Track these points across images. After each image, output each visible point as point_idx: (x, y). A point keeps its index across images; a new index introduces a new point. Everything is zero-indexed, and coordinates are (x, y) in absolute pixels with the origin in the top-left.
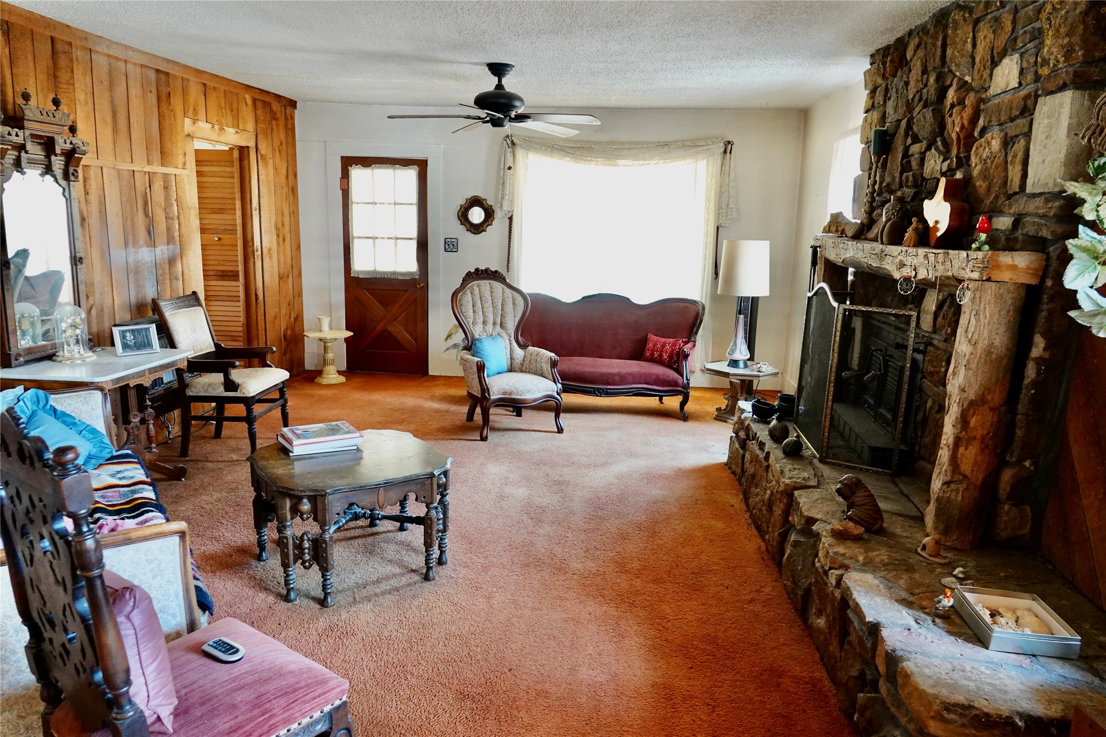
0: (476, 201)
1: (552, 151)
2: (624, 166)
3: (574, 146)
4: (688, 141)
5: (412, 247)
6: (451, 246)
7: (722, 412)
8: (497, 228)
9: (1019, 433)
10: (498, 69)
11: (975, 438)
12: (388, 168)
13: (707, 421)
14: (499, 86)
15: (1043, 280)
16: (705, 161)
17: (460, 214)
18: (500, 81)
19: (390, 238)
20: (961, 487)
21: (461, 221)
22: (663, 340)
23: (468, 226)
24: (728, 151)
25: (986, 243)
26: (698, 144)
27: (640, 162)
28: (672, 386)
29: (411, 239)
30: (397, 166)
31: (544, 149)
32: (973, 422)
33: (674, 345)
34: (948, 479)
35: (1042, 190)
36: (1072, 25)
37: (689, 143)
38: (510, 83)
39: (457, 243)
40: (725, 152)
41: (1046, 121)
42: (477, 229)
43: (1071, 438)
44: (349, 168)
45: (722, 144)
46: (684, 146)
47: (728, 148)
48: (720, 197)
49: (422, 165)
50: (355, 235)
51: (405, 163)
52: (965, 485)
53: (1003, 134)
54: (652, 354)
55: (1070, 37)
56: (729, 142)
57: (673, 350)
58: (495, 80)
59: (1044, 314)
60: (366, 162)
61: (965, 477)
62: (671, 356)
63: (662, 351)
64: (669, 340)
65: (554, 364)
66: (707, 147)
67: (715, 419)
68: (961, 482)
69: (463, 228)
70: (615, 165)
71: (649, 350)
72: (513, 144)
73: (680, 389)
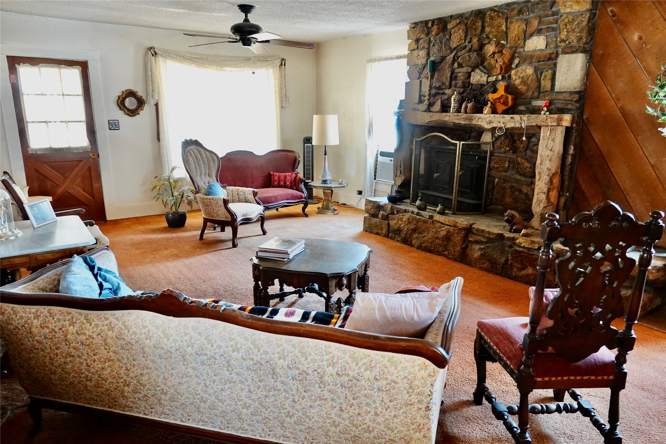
0: (131, 94)
1: (184, 60)
2: (230, 71)
3: (196, 57)
4: (261, 57)
5: (83, 128)
6: (114, 126)
7: (321, 209)
8: (147, 112)
9: (566, 183)
10: (246, 9)
11: (555, 187)
12: (54, 67)
13: (314, 215)
14: (246, 20)
15: (572, 124)
16: (272, 70)
17: (119, 102)
18: (246, 16)
19: (63, 122)
20: (551, 207)
21: (120, 107)
22: (284, 174)
23: (126, 110)
24: (283, 64)
25: (547, 111)
26: (267, 59)
27: (239, 69)
28: (299, 199)
29: (81, 122)
30: (63, 66)
31: (178, 58)
32: (554, 181)
33: (291, 176)
34: (546, 205)
35: (566, 90)
36: (582, 29)
37: (262, 59)
38: (253, 18)
39: (118, 123)
40: (282, 64)
41: (566, 64)
42: (132, 113)
43: (581, 182)
44: (17, 66)
45: (280, 60)
46: (259, 60)
47: (283, 63)
48: (281, 91)
49: (84, 66)
50: (28, 120)
51: (70, 63)
52: (552, 206)
53: (533, 67)
54: (279, 183)
55: (581, 33)
56: (283, 59)
57: (291, 179)
58: (243, 15)
59: (574, 137)
60: (33, 61)
61: (552, 203)
62: (291, 183)
63: (285, 180)
64: (287, 174)
65: (255, 194)
66: (273, 62)
67: (317, 213)
68: (550, 205)
69: (121, 113)
70: (224, 71)
71: (276, 181)
72: (156, 54)
73: (304, 200)
